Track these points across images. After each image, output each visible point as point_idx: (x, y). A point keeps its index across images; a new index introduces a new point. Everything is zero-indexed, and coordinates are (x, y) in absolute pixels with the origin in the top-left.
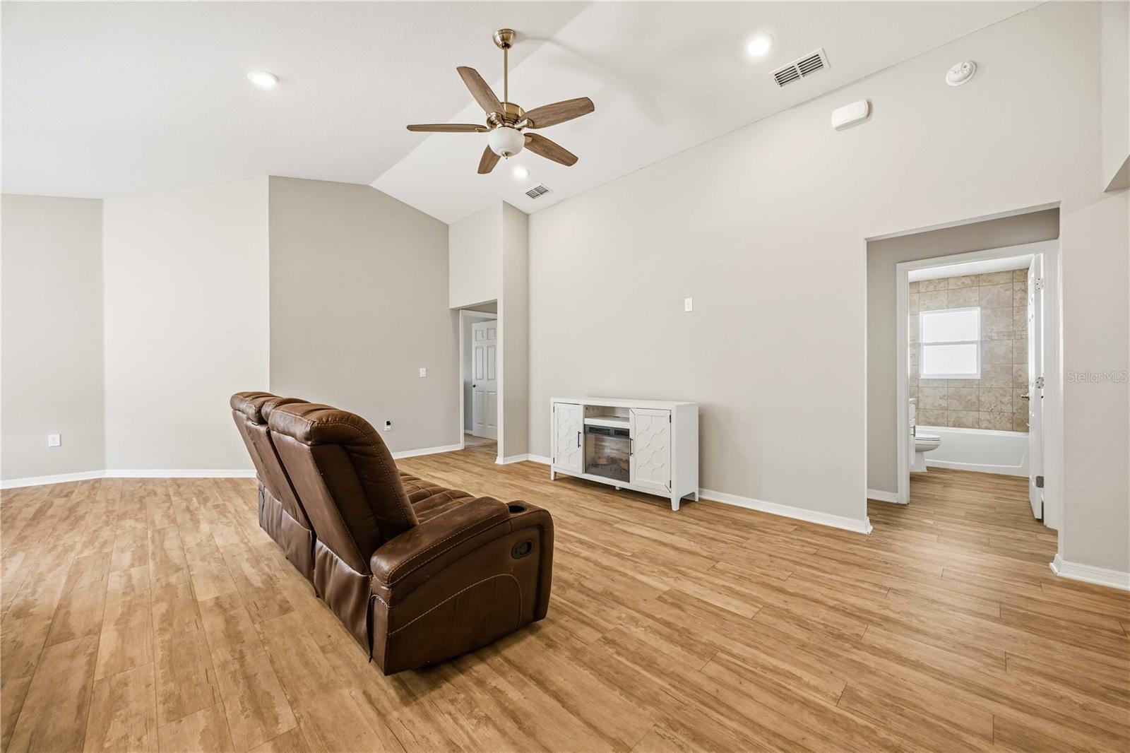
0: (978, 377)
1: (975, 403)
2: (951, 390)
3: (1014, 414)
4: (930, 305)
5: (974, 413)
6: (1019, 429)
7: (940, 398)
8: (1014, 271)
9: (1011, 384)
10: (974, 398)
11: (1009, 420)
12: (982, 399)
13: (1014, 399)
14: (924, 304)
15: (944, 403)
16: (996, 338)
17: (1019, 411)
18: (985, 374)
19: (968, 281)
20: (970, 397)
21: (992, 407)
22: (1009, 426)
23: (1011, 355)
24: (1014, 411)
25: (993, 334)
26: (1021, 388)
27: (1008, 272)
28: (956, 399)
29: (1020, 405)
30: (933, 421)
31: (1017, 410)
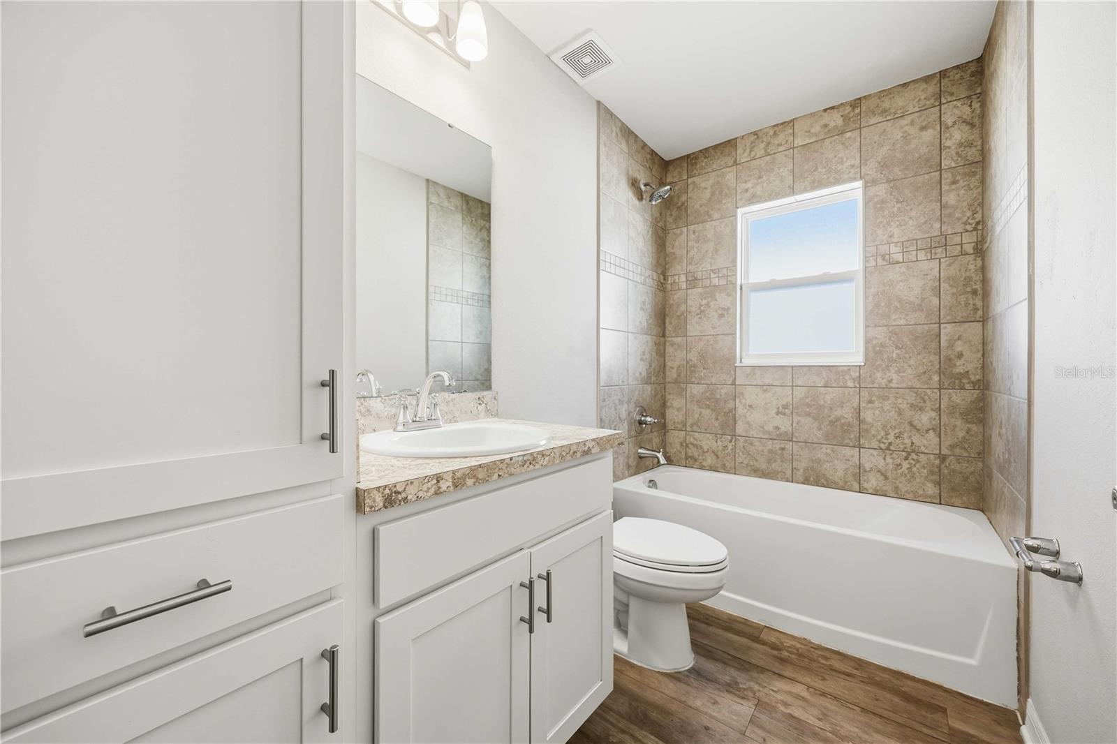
0: (859, 359)
1: (849, 425)
2: (800, 393)
3: (943, 458)
4: (759, 190)
5: (848, 451)
6: (958, 501)
7: (777, 413)
8: (943, 74)
9: (936, 378)
10: (846, 413)
11: (932, 473)
12: (868, 415)
13: (944, 419)
14: (747, 190)
15: (784, 424)
16: (899, 257)
17: (957, 451)
18: (874, 351)
19: (836, 120)
20: (839, 412)
21: (891, 438)
22: (931, 489)
23: (936, 301)
24: (945, 451)
25: (894, 249)
26: (962, 388)
27: (927, 79)
28: (809, 414)
29: (961, 434)
30: (764, 466)
31: (952, 447)
